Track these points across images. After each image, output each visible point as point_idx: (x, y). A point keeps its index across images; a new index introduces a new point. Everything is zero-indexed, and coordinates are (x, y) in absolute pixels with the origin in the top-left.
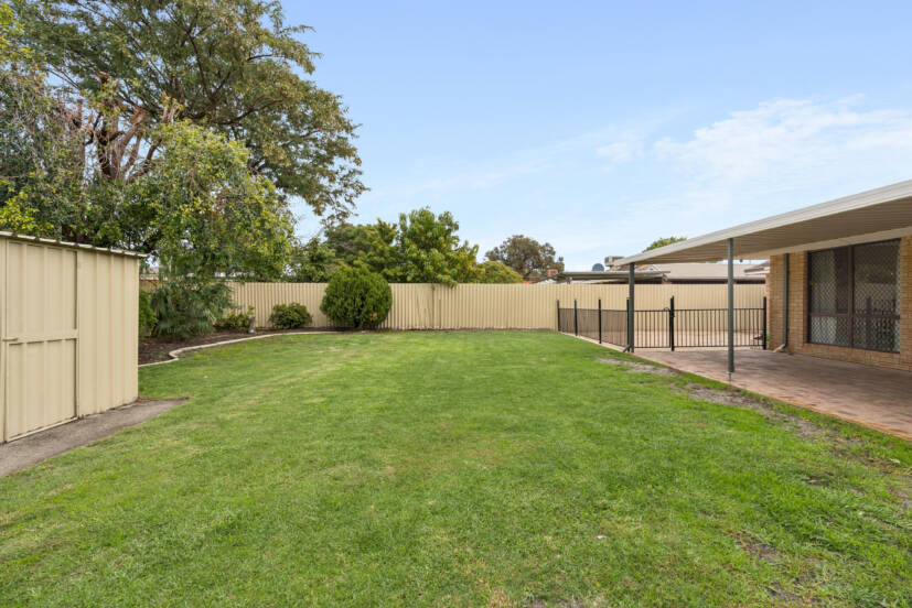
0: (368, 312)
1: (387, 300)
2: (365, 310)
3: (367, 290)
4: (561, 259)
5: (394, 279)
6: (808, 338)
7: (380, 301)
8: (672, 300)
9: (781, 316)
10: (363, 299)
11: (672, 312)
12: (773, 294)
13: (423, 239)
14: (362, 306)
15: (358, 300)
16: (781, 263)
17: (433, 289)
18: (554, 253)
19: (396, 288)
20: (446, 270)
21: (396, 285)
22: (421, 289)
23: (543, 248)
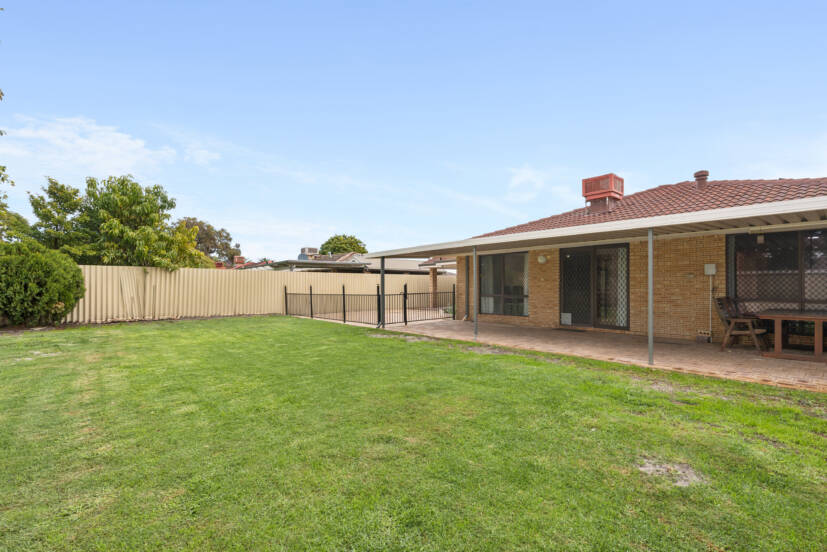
0: (51, 301)
1: (78, 286)
2: (45, 298)
3: (48, 273)
4: (238, 246)
5: (84, 260)
6: (480, 311)
7: (68, 288)
8: (405, 286)
9: (464, 297)
10: (40, 284)
11: (405, 295)
12: (458, 281)
13: (126, 213)
14: (40, 294)
15: (32, 285)
16: (464, 261)
17: (145, 273)
18: (230, 240)
19: (87, 271)
20: (163, 252)
21: (87, 267)
22: (129, 275)
23: (219, 234)
